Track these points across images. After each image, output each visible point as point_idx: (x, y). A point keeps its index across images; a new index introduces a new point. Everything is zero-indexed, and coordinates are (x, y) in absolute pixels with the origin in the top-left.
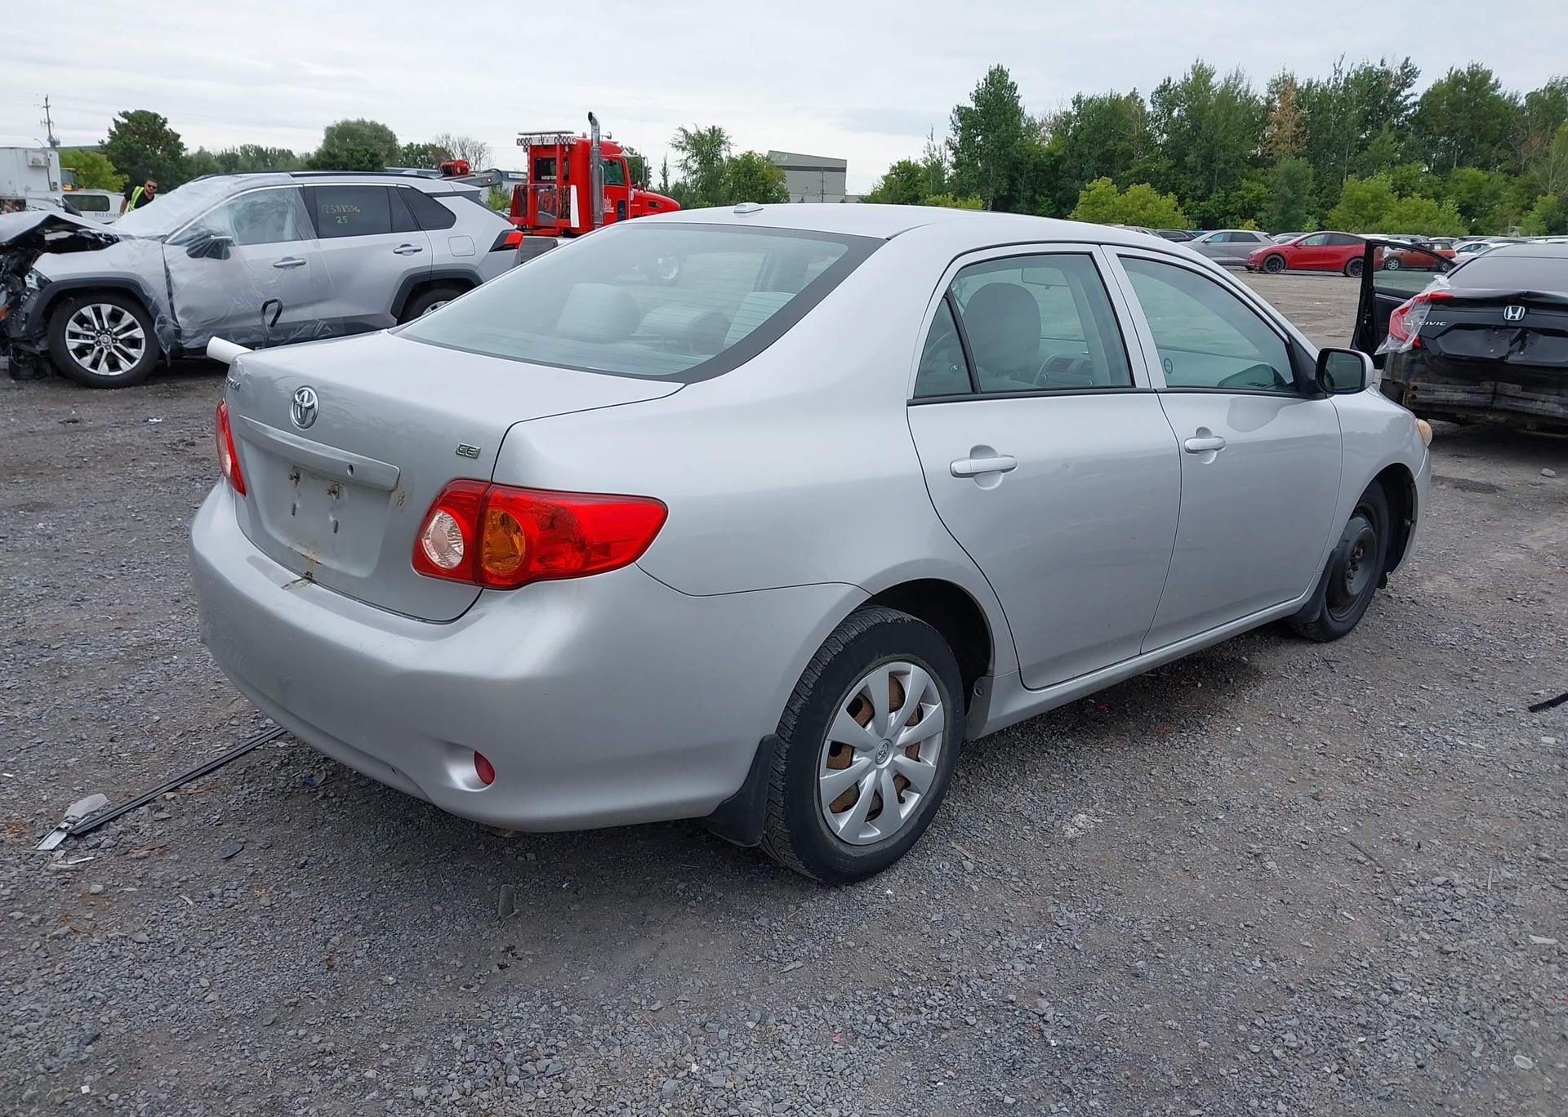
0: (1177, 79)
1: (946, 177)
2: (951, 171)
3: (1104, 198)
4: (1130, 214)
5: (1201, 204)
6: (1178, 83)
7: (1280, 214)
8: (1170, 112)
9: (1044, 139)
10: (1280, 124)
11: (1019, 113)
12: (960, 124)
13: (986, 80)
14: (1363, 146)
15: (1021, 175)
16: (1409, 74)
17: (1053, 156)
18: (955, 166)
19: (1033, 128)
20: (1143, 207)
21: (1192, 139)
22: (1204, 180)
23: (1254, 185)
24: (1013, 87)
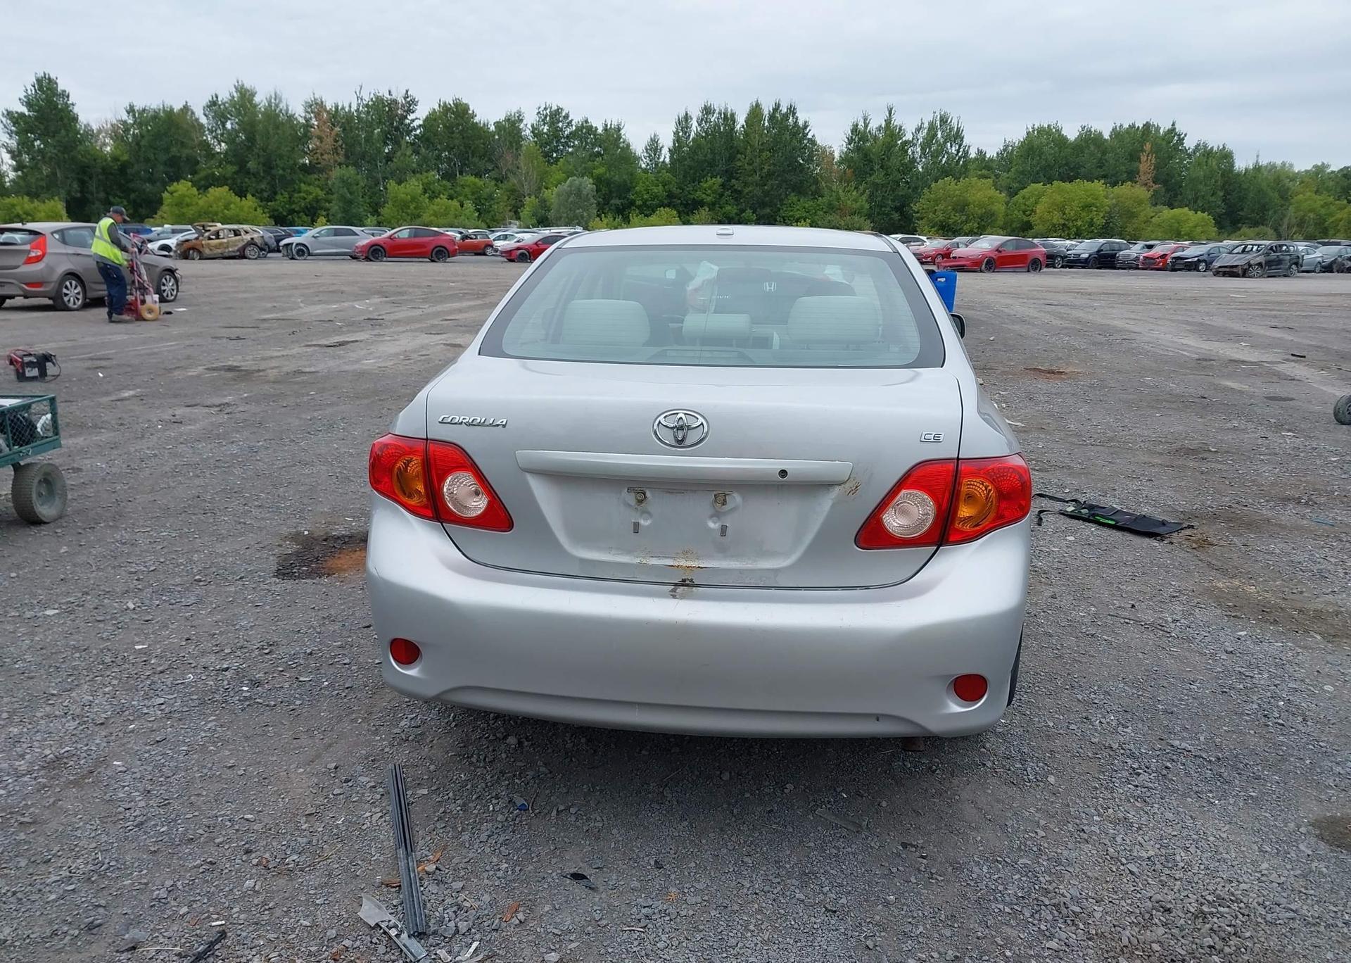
0: (224, 96)
1: (7, 179)
2: (12, 175)
3: (188, 200)
4: (216, 214)
5: (269, 204)
6: (225, 100)
7: (343, 212)
8: (224, 124)
9: (105, 144)
10: (320, 138)
11: (75, 119)
12: (13, 128)
13: (34, 86)
14: (389, 158)
15: (91, 178)
16: (410, 104)
17: (119, 160)
18: (15, 170)
19: (89, 134)
20: (227, 207)
21: (249, 148)
22: (268, 184)
23: (311, 189)
24: (65, 95)
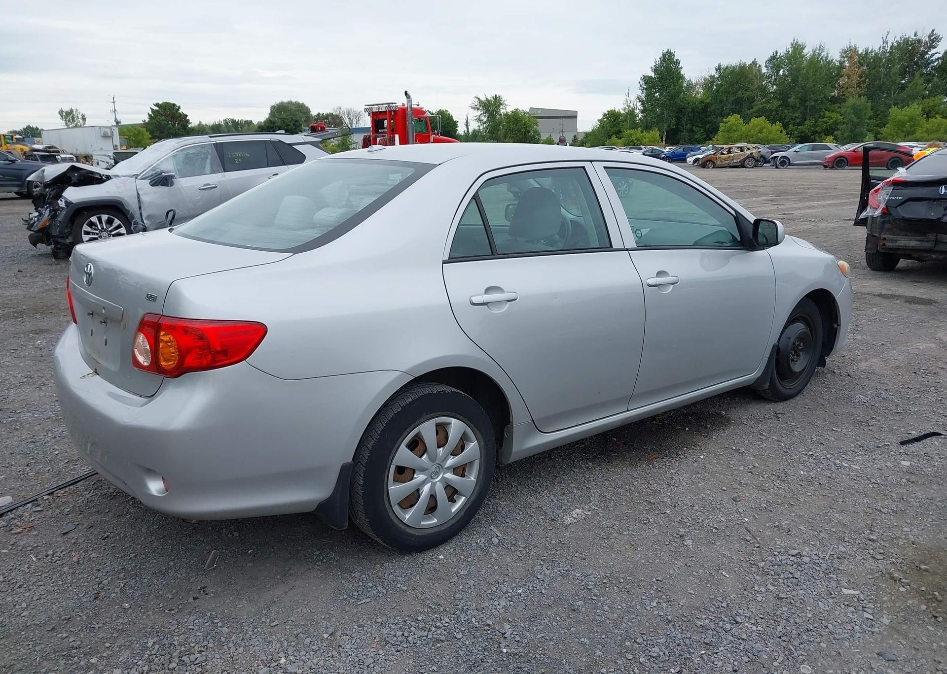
0: (782, 52)
1: (638, 118)
2: (640, 115)
3: (735, 128)
4: (752, 136)
5: (799, 127)
6: (782, 54)
7: (850, 132)
8: (778, 72)
9: (698, 93)
10: (849, 77)
11: (682, 77)
12: (645, 86)
13: (660, 59)
14: (903, 88)
15: (684, 115)
16: (934, 40)
17: (704, 103)
18: (642, 112)
19: (690, 86)
20: (760, 132)
21: (792, 87)
22: (801, 113)
23: (834, 115)
24: (677, 62)
